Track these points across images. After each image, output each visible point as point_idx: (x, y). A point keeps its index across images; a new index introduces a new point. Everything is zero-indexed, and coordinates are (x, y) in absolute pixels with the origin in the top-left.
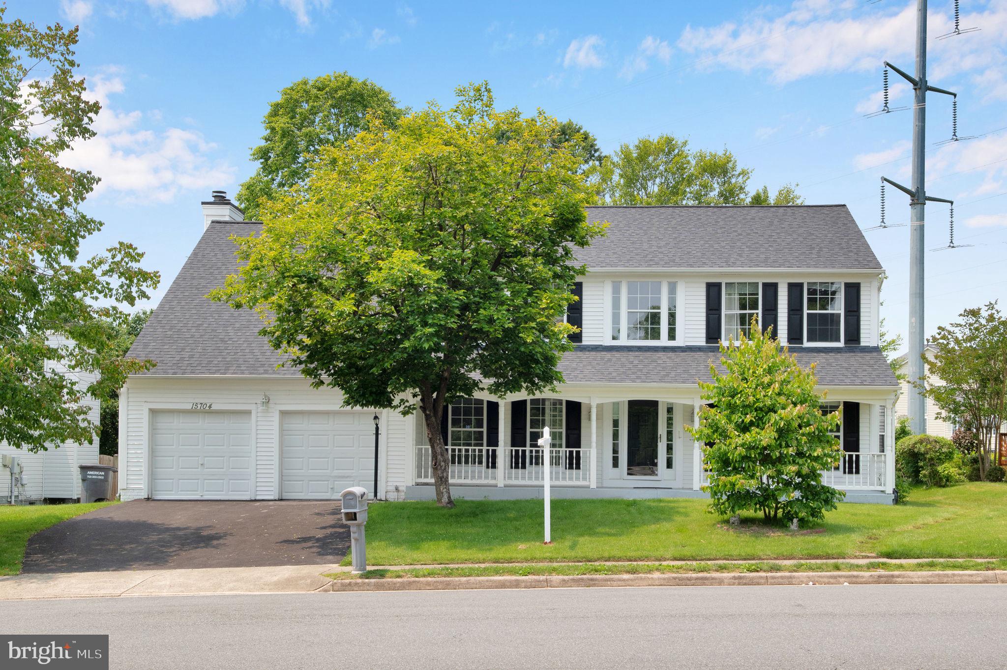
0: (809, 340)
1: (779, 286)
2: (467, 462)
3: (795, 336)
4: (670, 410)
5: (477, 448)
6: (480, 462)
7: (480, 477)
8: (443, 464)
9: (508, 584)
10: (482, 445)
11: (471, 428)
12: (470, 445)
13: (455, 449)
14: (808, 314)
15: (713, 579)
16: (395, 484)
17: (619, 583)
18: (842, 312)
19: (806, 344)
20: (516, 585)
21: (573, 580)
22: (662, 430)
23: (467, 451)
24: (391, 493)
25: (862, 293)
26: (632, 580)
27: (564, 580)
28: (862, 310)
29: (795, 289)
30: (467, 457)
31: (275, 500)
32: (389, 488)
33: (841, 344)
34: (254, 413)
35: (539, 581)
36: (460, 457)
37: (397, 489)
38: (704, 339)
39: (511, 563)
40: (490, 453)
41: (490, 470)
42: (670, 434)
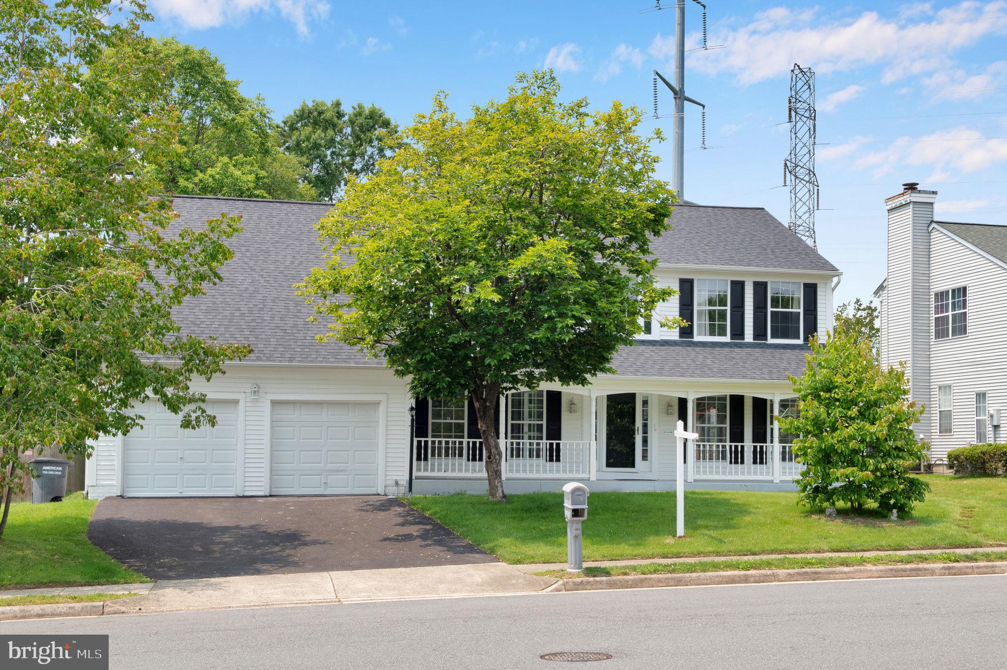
0: (772, 337)
1: (746, 284)
2: (447, 455)
3: (760, 333)
4: (645, 403)
5: (457, 440)
6: (461, 455)
7: (460, 470)
8: (497, 457)
9: (738, 579)
10: (463, 437)
11: (452, 419)
12: (450, 437)
13: (435, 441)
14: (772, 312)
15: (926, 569)
16: (394, 478)
17: (841, 575)
18: (801, 311)
19: (770, 341)
20: (746, 580)
21: (798, 573)
22: (639, 423)
23: (447, 443)
24: (390, 488)
25: (819, 293)
26: (852, 572)
27: (790, 574)
28: (819, 309)
29: (760, 288)
30: (447, 449)
31: (266, 496)
32: (388, 483)
33: (800, 341)
34: (242, 403)
35: (767, 576)
36: (440, 449)
37: (397, 483)
38: (678, 334)
39: (680, 557)
40: (471, 445)
41: (471, 463)
42: (645, 426)
